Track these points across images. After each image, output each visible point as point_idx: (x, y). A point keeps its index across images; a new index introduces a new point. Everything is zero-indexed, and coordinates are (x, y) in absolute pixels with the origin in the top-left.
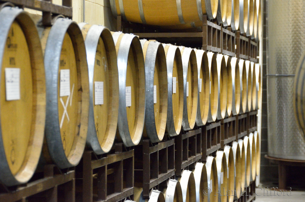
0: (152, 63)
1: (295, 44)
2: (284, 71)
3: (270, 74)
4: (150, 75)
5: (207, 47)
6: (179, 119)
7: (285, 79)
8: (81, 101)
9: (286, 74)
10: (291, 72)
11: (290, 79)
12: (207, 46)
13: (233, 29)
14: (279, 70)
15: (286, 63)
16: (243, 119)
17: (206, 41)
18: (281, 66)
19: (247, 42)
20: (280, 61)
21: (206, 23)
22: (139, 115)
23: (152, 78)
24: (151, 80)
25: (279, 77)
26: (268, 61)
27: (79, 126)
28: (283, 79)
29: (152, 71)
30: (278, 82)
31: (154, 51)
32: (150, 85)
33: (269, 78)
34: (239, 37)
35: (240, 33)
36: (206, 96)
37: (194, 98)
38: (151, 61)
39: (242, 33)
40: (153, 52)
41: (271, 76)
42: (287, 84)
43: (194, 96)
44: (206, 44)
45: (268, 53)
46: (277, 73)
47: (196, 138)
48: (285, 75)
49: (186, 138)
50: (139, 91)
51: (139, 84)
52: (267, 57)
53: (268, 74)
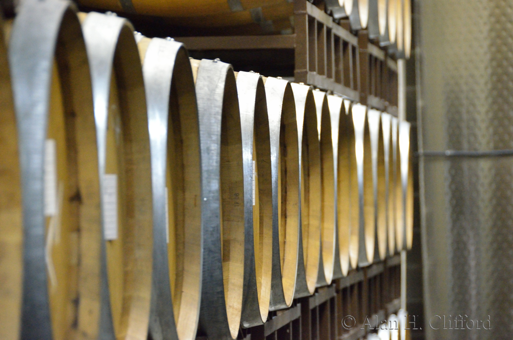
0: (213, 121)
1: (500, 65)
2: (469, 142)
3: (429, 151)
4: (208, 154)
5: (308, 76)
6: (263, 277)
7: (473, 163)
8: (78, 230)
9: (475, 149)
10: (488, 143)
11: (484, 165)
12: (306, 72)
13: (355, 27)
14: (454, 138)
15: (475, 120)
16: (375, 277)
17: (306, 58)
18: (459, 127)
19: (381, 62)
20: (458, 112)
21: (305, 8)
22: (186, 268)
23: (215, 164)
24: (211, 168)
25: (456, 159)
26: (423, 114)
27: (76, 302)
28: (466, 165)
29: (213, 145)
30: (453, 172)
31: (217, 86)
32: (209, 182)
33: (426, 162)
34: (366, 47)
35: (367, 35)
36: (311, 213)
37: (288, 220)
38: (210, 114)
39: (372, 36)
40: (212, 91)
41: (431, 157)
42: (477, 176)
43: (288, 213)
44: (306, 68)
45: (422, 92)
46: (449, 148)
47: (290, 331)
48: (473, 152)
49: (273, 331)
50: (184, 199)
51: (183, 180)
52: (420, 103)
53: (424, 149)
